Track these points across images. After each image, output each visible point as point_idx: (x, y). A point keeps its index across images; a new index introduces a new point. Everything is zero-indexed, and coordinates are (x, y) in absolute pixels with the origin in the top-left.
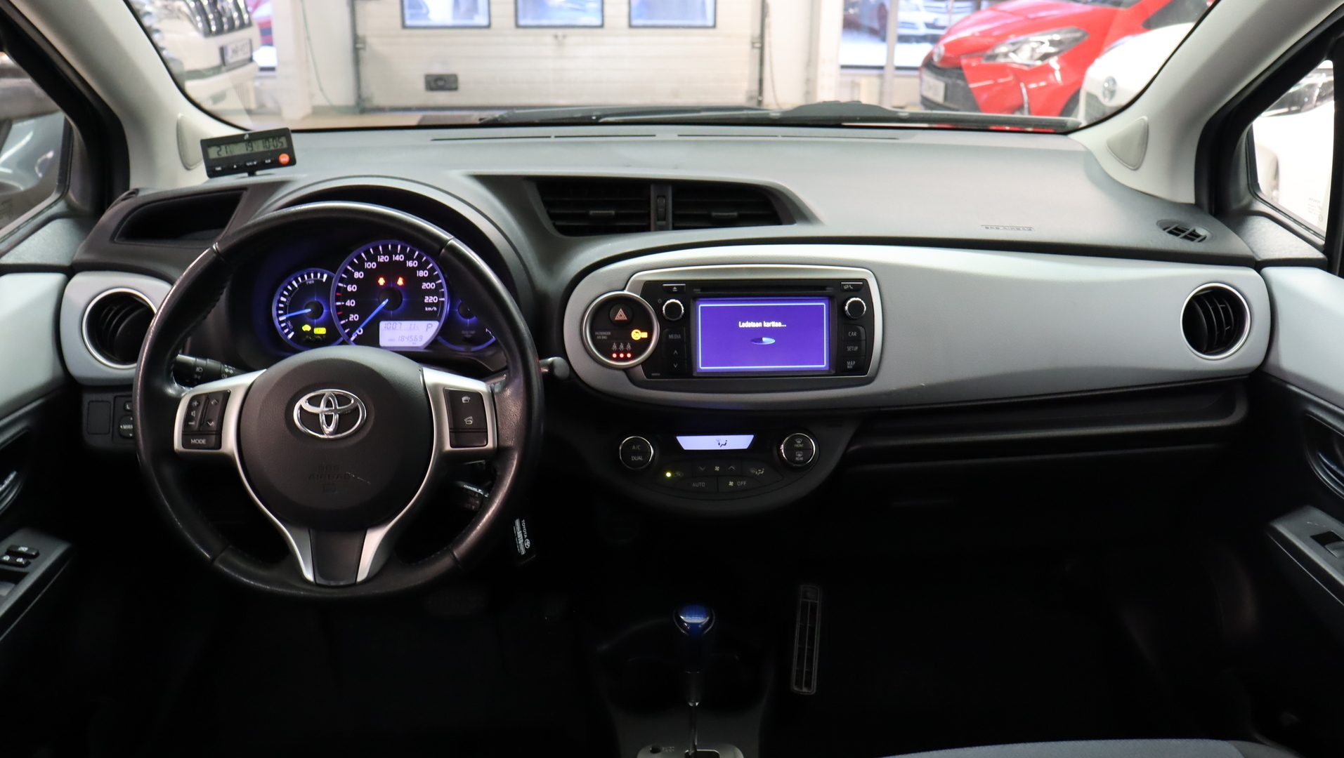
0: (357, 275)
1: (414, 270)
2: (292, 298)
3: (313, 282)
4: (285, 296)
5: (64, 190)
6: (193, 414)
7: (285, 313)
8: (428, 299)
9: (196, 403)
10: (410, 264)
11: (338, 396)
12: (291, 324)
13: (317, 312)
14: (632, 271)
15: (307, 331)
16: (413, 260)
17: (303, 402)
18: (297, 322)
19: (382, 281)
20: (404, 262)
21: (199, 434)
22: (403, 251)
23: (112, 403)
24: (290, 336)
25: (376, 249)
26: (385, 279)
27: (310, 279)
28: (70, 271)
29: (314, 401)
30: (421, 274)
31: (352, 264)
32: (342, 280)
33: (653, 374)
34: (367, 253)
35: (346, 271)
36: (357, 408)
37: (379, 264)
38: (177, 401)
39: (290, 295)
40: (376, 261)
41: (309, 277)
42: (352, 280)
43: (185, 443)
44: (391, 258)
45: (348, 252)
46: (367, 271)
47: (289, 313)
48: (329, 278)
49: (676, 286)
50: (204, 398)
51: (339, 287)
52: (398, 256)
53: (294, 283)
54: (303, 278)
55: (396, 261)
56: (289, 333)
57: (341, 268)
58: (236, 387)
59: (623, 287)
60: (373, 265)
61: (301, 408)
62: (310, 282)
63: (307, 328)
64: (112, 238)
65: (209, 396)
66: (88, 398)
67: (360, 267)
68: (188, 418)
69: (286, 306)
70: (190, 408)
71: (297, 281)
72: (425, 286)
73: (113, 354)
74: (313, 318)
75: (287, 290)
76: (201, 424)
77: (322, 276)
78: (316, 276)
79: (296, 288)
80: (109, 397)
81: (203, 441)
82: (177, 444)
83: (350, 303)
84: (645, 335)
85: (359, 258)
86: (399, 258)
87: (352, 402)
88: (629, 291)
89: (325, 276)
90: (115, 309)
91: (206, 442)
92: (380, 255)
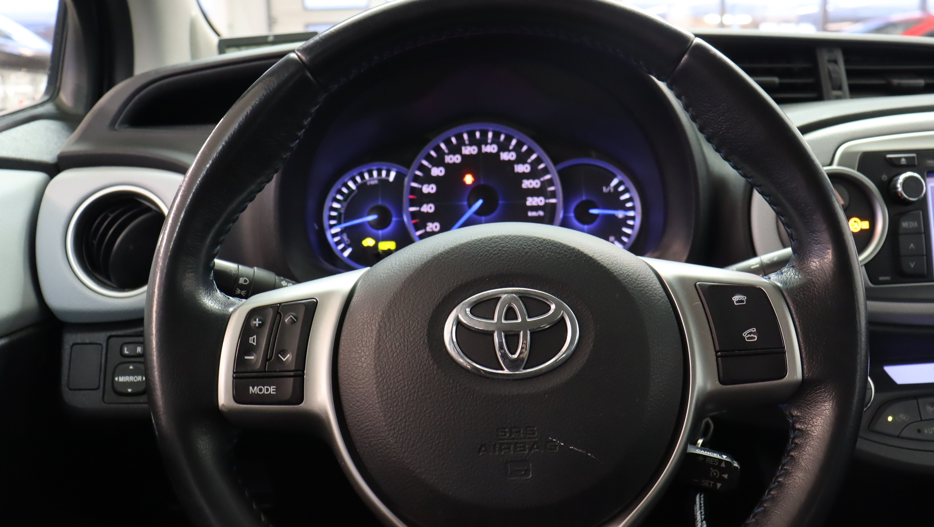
0: (438, 172)
1: (511, 164)
2: (349, 204)
3: (376, 182)
4: (338, 201)
6: (252, 340)
7: (339, 223)
8: (531, 201)
9: (257, 322)
10: (505, 156)
11: (523, 297)
12: (348, 237)
13: (382, 223)
14: (840, 141)
15: (368, 247)
16: (509, 151)
17: (461, 313)
18: (355, 235)
19: (469, 179)
20: (497, 155)
21: (264, 376)
22: (495, 140)
23: (104, 345)
24: (346, 254)
25: (459, 137)
26: (474, 176)
27: (372, 177)
28: (52, 169)
29: (483, 309)
30: (520, 168)
31: (429, 158)
32: (416, 179)
33: (881, 278)
34: (448, 142)
35: (422, 168)
36: (563, 319)
37: (464, 157)
38: (222, 321)
39: (345, 200)
40: (460, 152)
41: (371, 175)
42: (428, 179)
43: (239, 393)
44: (480, 149)
45: (424, 142)
46: (449, 167)
47: (345, 222)
48: (400, 177)
49: (905, 158)
50: (271, 312)
51: (413, 188)
52: (488, 146)
53: (351, 184)
54: (363, 178)
55: (486, 153)
56: (343, 250)
57: (415, 164)
58: (327, 295)
59: (829, 161)
60: (456, 159)
61: (459, 323)
62: (373, 183)
63: (368, 242)
64: (113, 124)
65: (279, 309)
66: (70, 339)
67: (438, 162)
68: (243, 348)
69: (340, 214)
70: (246, 330)
71: (355, 182)
72: (527, 184)
73: (108, 278)
74: (378, 229)
75: (342, 194)
76: (266, 359)
77: (388, 175)
78: (379, 174)
79: (353, 191)
80: (100, 337)
81: (272, 390)
82: (224, 396)
83: (428, 208)
84: (865, 225)
85: (438, 149)
86: (491, 149)
87: (553, 307)
88: (839, 164)
89: (393, 174)
90: (112, 216)
91: (277, 390)
92: (465, 145)
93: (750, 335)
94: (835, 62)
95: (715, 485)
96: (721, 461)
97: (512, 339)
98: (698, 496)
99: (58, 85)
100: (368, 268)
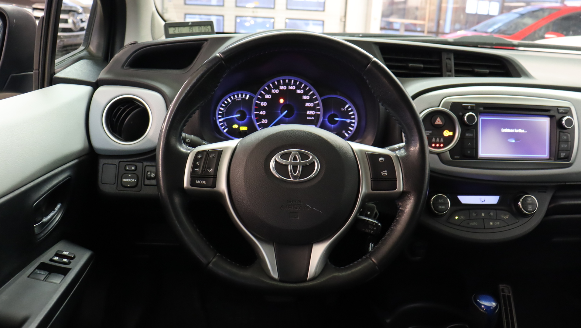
0: (268, 96)
1: (301, 95)
2: (227, 108)
3: (240, 99)
4: (223, 107)
5: (87, 45)
6: (198, 163)
7: (223, 117)
8: (309, 113)
9: (200, 157)
10: (298, 91)
11: (300, 153)
12: (226, 123)
13: (242, 118)
14: (443, 97)
15: (235, 128)
16: (301, 89)
17: (277, 157)
18: (230, 123)
19: (282, 101)
20: (295, 90)
21: (201, 178)
22: (295, 84)
23: (118, 166)
24: (225, 131)
25: (279, 82)
26: (284, 100)
27: (238, 97)
28: (95, 85)
29: (285, 156)
30: (305, 97)
31: (264, 90)
32: (258, 99)
33: (455, 157)
34: (273, 84)
35: (261, 94)
36: (314, 162)
37: (280, 90)
38: (186, 156)
39: (226, 107)
40: (278, 88)
41: (238, 96)
42: (264, 100)
43: (192, 182)
44: (287, 88)
45: (264, 83)
46: (273, 95)
47: (225, 117)
48: (251, 98)
49: (471, 106)
50: (205, 153)
51: (257, 103)
52: (291, 86)
53: (229, 100)
54: (234, 97)
55: (290, 89)
56: (224, 129)
57: (258, 93)
58: (227, 148)
59: (438, 105)
60: (277, 91)
61: (276, 161)
62: (239, 100)
63: (235, 126)
64: (123, 66)
65: (208, 152)
66: (102, 161)
67: (269, 92)
68: (194, 166)
69: (223, 113)
70: (196, 159)
71: (231, 99)
72: (307, 105)
73: (120, 136)
74: (240, 121)
75: (225, 104)
76: (203, 171)
77: (246, 96)
78: (242, 96)
79: (230, 103)
80: (116, 161)
81: (204, 182)
82: (186, 183)
83: (263, 113)
84: (451, 134)
85: (269, 86)
86: (292, 88)
87: (311, 157)
88: (442, 107)
89: (248, 96)
90: (123, 108)
91: (206, 182)
92: (281, 85)
93: (384, 173)
94: (450, 59)
95: (371, 232)
96: (374, 223)
97: (295, 168)
98: (371, 244)
99: (89, 42)
100: (242, 139)
